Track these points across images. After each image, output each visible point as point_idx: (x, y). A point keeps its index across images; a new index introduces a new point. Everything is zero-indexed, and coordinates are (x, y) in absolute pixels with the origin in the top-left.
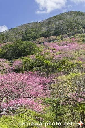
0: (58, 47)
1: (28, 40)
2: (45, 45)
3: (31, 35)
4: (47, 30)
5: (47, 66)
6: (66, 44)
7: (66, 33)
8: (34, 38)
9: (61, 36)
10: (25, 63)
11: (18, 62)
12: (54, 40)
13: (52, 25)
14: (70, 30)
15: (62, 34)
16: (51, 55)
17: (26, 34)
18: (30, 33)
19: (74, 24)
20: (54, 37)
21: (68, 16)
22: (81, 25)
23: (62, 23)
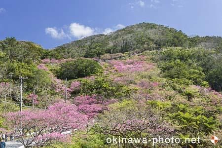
0: (123, 67)
1: (92, 56)
3: (95, 50)
4: (114, 46)
7: (134, 49)
8: (99, 55)
9: (128, 53)
11: (76, 83)
12: (120, 57)
13: (120, 39)
15: (130, 50)
17: (90, 49)
18: (94, 48)
19: (144, 39)
20: (121, 54)
21: (139, 30)
22: (152, 40)
23: (131, 37)
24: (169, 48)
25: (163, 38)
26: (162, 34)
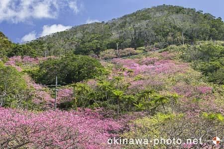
0: (138, 68)
1: (86, 53)
2: (115, 63)
3: (91, 44)
4: (120, 37)
5: (117, 100)
6: (153, 63)
7: (152, 43)
8: (97, 51)
9: (144, 48)
10: (79, 93)
11: (66, 91)
12: (131, 54)
13: (129, 28)
14: (159, 37)
15: (146, 45)
16: (125, 80)
17: (83, 42)
18: (89, 42)
19: (167, 28)
20: (132, 49)
21: (158, 14)
22: (180, 30)
23: (147, 25)
24: (207, 42)
25: (196, 26)
26: (195, 21)
